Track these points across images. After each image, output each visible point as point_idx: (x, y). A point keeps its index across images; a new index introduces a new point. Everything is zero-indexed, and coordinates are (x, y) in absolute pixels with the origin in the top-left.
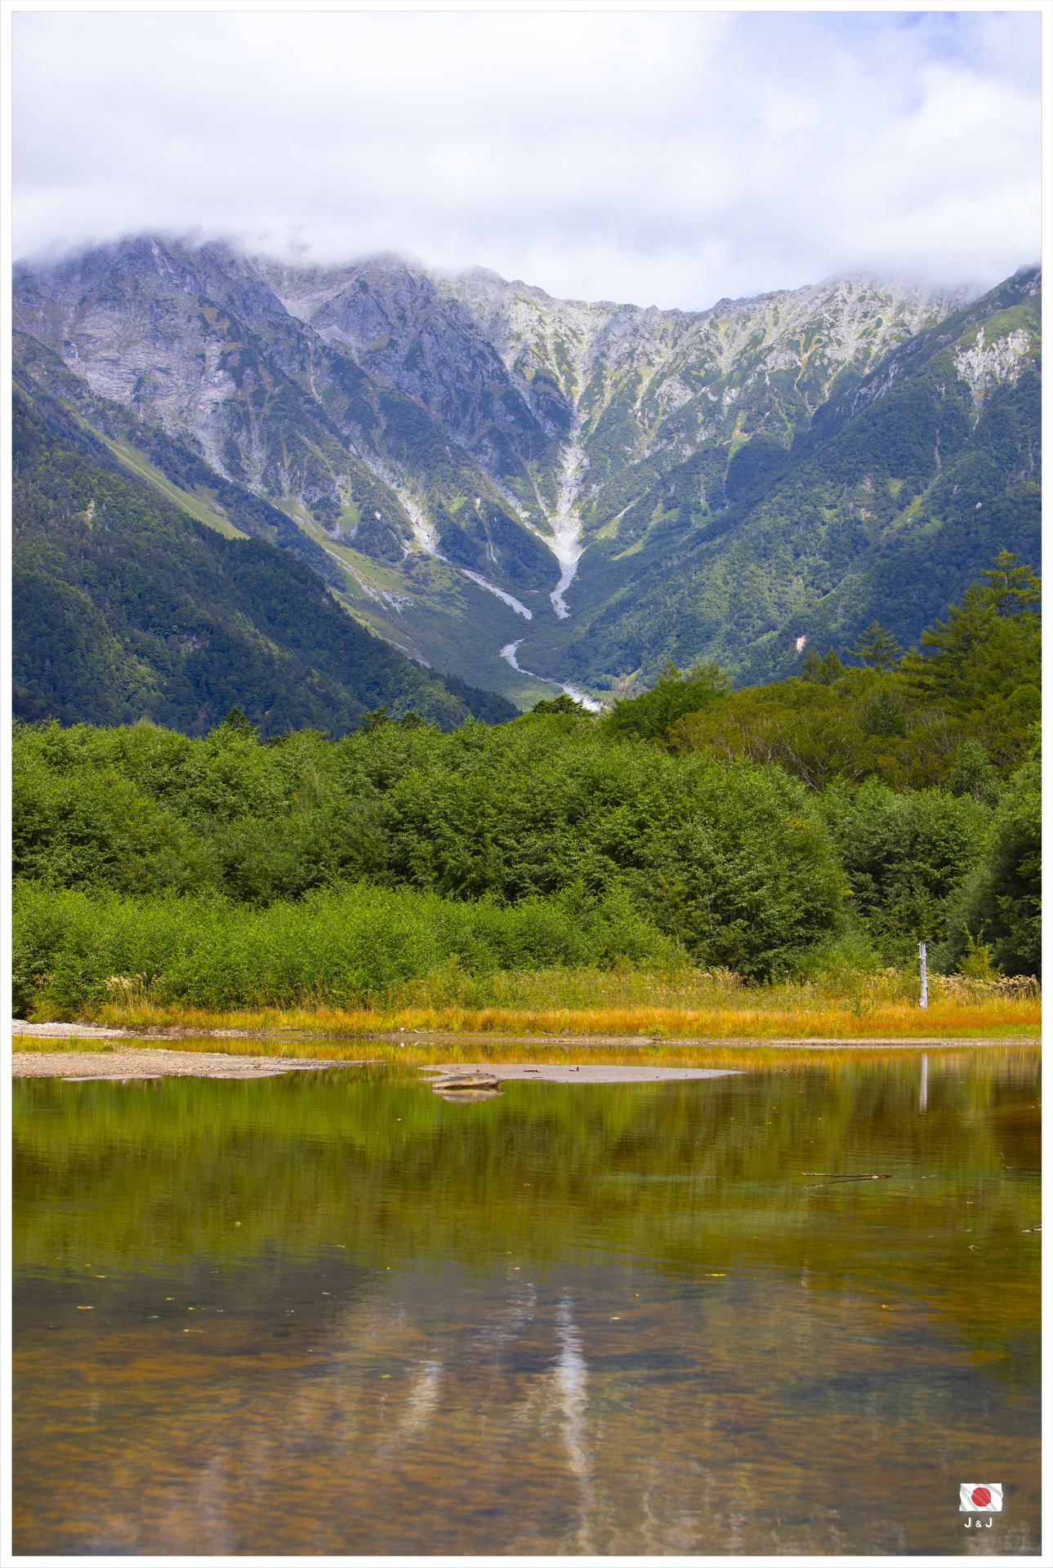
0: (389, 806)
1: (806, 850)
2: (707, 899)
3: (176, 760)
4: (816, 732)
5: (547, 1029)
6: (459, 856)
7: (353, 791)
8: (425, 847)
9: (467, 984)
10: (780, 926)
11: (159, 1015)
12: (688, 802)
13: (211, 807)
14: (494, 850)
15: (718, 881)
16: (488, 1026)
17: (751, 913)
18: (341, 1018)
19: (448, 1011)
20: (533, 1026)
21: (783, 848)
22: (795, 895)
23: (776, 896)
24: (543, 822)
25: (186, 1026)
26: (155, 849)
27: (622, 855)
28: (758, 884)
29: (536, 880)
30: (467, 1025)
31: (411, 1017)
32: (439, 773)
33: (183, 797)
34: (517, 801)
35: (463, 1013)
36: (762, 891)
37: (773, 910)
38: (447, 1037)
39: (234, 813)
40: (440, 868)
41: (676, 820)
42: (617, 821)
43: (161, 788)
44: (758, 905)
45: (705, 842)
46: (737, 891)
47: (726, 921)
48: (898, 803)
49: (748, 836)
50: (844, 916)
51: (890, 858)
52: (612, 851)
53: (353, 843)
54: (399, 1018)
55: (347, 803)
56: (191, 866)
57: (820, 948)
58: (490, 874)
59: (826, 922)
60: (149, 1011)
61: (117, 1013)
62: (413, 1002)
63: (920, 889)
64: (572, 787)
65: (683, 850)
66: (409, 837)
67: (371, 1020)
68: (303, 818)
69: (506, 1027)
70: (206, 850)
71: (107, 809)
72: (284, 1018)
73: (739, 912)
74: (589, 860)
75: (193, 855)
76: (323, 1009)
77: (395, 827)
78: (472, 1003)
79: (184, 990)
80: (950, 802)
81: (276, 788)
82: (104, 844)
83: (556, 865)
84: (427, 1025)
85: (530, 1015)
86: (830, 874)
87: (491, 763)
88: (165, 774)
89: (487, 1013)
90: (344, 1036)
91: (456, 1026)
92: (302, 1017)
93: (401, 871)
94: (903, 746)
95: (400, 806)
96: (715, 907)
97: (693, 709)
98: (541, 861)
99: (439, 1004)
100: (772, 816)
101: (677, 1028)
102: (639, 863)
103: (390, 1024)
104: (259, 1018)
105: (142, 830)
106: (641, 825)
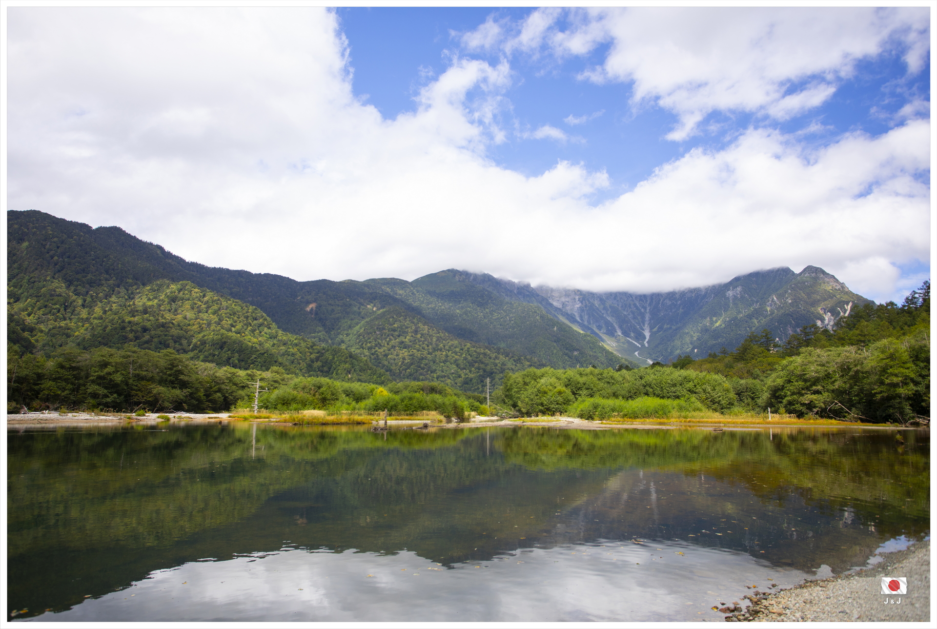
0: (643, 382)
1: (728, 390)
2: (710, 400)
3: (601, 374)
4: (715, 368)
5: (702, 422)
6: (658, 391)
7: (636, 380)
8: (651, 390)
9: (683, 414)
10: (724, 405)
11: (622, 420)
12: (704, 381)
13: (608, 383)
14: (665, 390)
15: (712, 396)
16: (689, 422)
17: (719, 402)
18: (659, 420)
19: (681, 419)
20: (699, 422)
21: (724, 390)
22: (727, 399)
23: (723, 399)
24: (674, 385)
25: (628, 422)
26: (601, 390)
27: (691, 391)
28: (720, 397)
29: (674, 396)
30: (685, 421)
31: (672, 420)
32: (652, 376)
33: (603, 381)
34: (669, 381)
35: (684, 419)
36: (720, 398)
37: (723, 402)
38: (681, 424)
39: (613, 384)
40: (654, 394)
41: (702, 385)
42: (691, 385)
43: (599, 379)
44: (720, 401)
45: (709, 389)
46: (716, 398)
47: (714, 404)
48: (743, 382)
49: (717, 388)
50: (736, 403)
51: (742, 392)
52: (689, 391)
53: (637, 389)
54: (671, 420)
55: (635, 382)
56: (608, 393)
57: (732, 409)
58: (665, 395)
59: (733, 404)
60: (620, 419)
61: (613, 419)
62: (672, 417)
63: (749, 398)
64: (680, 378)
65: (704, 391)
66: (647, 388)
67: (665, 420)
68: (626, 385)
69: (693, 422)
70: (610, 391)
71: (592, 383)
72: (648, 420)
73: (716, 402)
74: (685, 392)
75: (608, 391)
76: (655, 419)
77: (645, 386)
78: (685, 417)
79: (626, 415)
80: (754, 381)
81: (621, 379)
82: (592, 389)
83: (678, 393)
84: (677, 421)
85: (698, 420)
86: (732, 395)
87: (663, 374)
88: (600, 377)
89: (688, 420)
90: (661, 424)
91: (683, 421)
92: (651, 420)
93: (647, 394)
94: (734, 371)
95: (645, 382)
96: (711, 401)
97: (689, 364)
98: (675, 393)
99: (679, 418)
100: (720, 384)
101: (729, 423)
102: (695, 393)
103: (669, 421)
104: (643, 420)
105: (599, 387)
106: (695, 386)
